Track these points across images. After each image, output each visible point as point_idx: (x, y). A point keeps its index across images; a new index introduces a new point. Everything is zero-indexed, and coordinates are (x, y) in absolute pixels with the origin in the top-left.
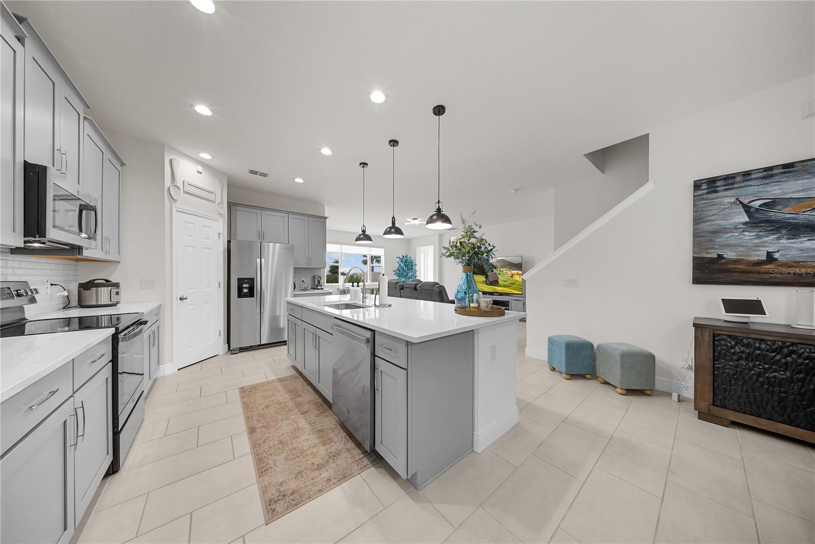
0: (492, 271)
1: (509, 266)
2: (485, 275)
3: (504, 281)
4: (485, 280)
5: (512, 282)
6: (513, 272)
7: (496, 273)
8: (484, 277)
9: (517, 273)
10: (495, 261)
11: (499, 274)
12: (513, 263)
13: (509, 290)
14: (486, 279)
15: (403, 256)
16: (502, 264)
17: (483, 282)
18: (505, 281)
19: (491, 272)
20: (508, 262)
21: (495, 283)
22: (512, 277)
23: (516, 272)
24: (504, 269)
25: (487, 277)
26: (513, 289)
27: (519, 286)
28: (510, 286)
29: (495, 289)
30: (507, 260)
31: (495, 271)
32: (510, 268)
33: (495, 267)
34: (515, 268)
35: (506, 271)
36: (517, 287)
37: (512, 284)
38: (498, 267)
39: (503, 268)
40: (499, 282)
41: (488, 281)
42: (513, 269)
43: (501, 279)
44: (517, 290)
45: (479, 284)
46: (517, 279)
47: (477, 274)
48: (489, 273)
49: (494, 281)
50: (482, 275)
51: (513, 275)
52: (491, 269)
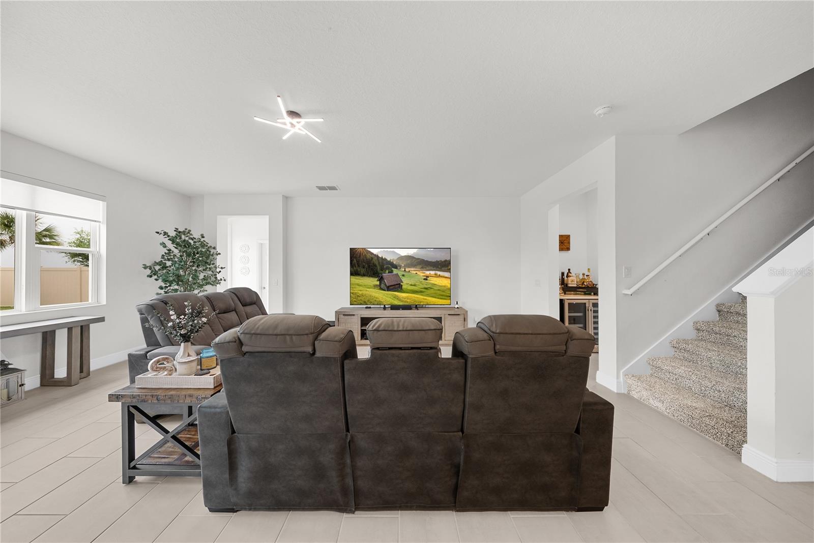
0: (391, 272)
1: (420, 264)
2: (378, 276)
3: (411, 285)
4: (378, 283)
5: (426, 286)
6: (428, 273)
7: (397, 275)
8: (377, 279)
10: (395, 258)
11: (403, 275)
12: (427, 261)
13: (422, 297)
14: (380, 283)
15: (176, 230)
16: (409, 262)
17: (375, 286)
18: (415, 285)
19: (389, 272)
20: (419, 259)
21: (397, 287)
22: (426, 279)
23: (432, 273)
24: (412, 269)
25: (381, 279)
26: (428, 295)
27: (438, 292)
28: (421, 292)
29: (396, 297)
30: (417, 257)
31: (395, 271)
32: (422, 268)
33: (396, 267)
34: (432, 268)
35: (415, 272)
36: (435, 293)
37: (426, 289)
38: (400, 266)
39: (409, 267)
40: (403, 287)
41: (383, 286)
42: (427, 268)
43: (406, 282)
44: (435, 298)
45: (368, 289)
46: (436, 283)
47: (364, 275)
48: (386, 275)
49: (395, 285)
50: (372, 277)
51: (428, 277)
52: (388, 268)
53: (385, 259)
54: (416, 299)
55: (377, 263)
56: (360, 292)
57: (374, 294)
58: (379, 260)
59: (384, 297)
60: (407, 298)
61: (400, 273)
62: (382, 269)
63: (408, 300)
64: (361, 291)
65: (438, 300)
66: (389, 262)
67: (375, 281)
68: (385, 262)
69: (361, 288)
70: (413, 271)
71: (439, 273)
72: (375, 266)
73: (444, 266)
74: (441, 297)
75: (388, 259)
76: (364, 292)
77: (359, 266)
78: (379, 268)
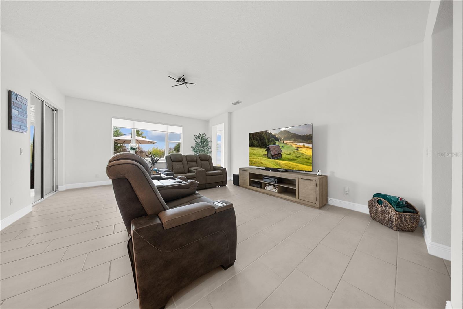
0: (275, 144)
1: (294, 138)
2: (266, 147)
3: (288, 154)
4: (266, 153)
5: (298, 155)
6: (298, 144)
7: (278, 146)
8: (265, 149)
9: (304, 146)
10: (277, 133)
11: (283, 147)
12: (298, 135)
13: (294, 164)
14: (268, 153)
16: (286, 136)
17: (264, 155)
18: (290, 154)
19: (273, 144)
20: (293, 133)
21: (278, 156)
22: (297, 150)
23: (301, 144)
24: (289, 142)
25: (268, 150)
26: (299, 163)
27: (305, 160)
28: (294, 160)
29: (278, 164)
30: (291, 132)
31: (277, 143)
32: (295, 140)
33: (278, 140)
34: (301, 141)
35: (290, 144)
36: (303, 161)
37: (297, 157)
38: (281, 139)
39: (286, 140)
40: (283, 156)
41: (269, 155)
42: (298, 141)
43: (284, 152)
44: (303, 164)
45: (260, 158)
46: (304, 153)
47: (257, 146)
48: (271, 146)
49: (277, 154)
50: (262, 148)
51: (298, 148)
52: (272, 141)
53: (271, 134)
54: (291, 166)
55: (265, 137)
56: (255, 160)
57: (263, 162)
58: (266, 134)
59: (270, 164)
60: (285, 164)
61: (281, 145)
62: (269, 142)
63: (286, 167)
64: (255, 159)
65: (307, 167)
66: (274, 135)
67: (263, 151)
68: (270, 136)
69: (255, 157)
70: (288, 142)
71: (306, 144)
72: (265, 139)
73: (308, 139)
74: (307, 164)
75: (273, 134)
76: (257, 160)
77: (254, 139)
78: (267, 140)
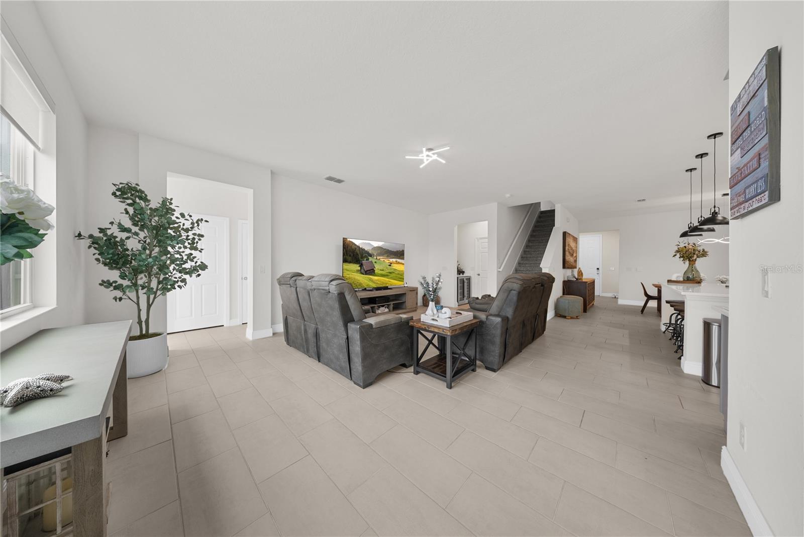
0: (368, 260)
1: (386, 254)
2: (359, 263)
3: (381, 270)
4: (359, 268)
5: (390, 271)
6: (391, 260)
7: (372, 262)
8: (358, 265)
9: (396, 261)
10: (371, 249)
11: (376, 262)
12: (391, 251)
13: (387, 280)
14: (361, 268)
16: (379, 251)
17: (358, 271)
18: (383, 270)
19: (366, 260)
20: (385, 249)
21: (371, 272)
22: (390, 265)
23: (394, 260)
24: (381, 257)
25: (361, 266)
26: (391, 278)
27: (398, 275)
28: (387, 275)
29: (371, 280)
31: (370, 259)
32: (388, 256)
33: (371, 256)
34: (393, 256)
35: (383, 260)
36: (396, 277)
37: (390, 273)
38: (374, 255)
39: (379, 256)
40: (376, 271)
41: (362, 271)
42: (391, 257)
43: (377, 268)
44: (396, 280)
45: (353, 274)
46: (396, 268)
47: (350, 262)
48: (364, 262)
49: (370, 270)
50: (356, 263)
51: (391, 263)
52: (366, 257)
53: (364, 250)
54: (384, 281)
55: (359, 253)
56: (348, 276)
57: (356, 277)
58: (359, 250)
59: (363, 280)
60: (378, 280)
61: (374, 261)
62: (362, 257)
63: (379, 282)
64: (348, 274)
65: (399, 282)
66: (367, 251)
67: (356, 267)
68: (364, 252)
69: (348, 272)
70: (381, 258)
71: (398, 260)
72: (358, 255)
73: (400, 254)
74: (400, 280)
75: (366, 250)
76: (351, 276)
77: (347, 255)
78: (360, 256)
